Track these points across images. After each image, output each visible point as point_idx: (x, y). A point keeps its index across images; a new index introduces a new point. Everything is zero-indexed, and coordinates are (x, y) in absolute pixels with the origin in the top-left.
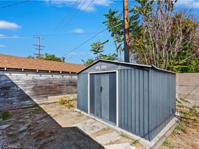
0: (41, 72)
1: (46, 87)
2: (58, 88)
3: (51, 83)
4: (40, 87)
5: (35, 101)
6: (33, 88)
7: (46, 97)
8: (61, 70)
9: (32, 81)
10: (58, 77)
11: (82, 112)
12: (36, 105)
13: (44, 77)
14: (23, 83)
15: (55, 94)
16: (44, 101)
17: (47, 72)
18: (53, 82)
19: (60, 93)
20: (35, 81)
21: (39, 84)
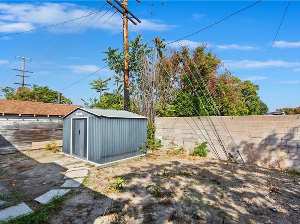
0: (24, 116)
1: (31, 133)
2: (45, 133)
3: (36, 128)
4: (22, 132)
5: (17, 146)
6: (14, 134)
7: (30, 143)
8: (48, 113)
9: (14, 125)
10: (45, 121)
11: (66, 155)
12: (18, 151)
13: (27, 121)
14: (3, 128)
15: (40, 140)
16: (28, 147)
17: (31, 116)
18: (40, 127)
19: (47, 138)
20: (17, 126)
21: (21, 129)
